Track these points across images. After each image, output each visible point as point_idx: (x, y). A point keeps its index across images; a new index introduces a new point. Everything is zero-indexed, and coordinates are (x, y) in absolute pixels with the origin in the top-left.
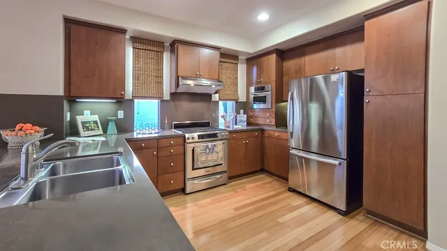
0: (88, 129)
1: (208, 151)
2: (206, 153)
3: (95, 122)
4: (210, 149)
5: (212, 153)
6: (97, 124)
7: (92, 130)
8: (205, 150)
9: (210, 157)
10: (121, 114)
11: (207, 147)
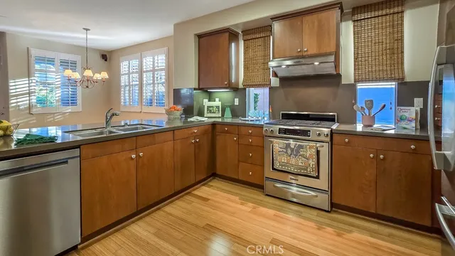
0: (210, 112)
1: (289, 151)
2: (286, 152)
3: (218, 107)
4: (292, 150)
5: (296, 155)
6: (219, 109)
7: (213, 113)
8: (286, 148)
9: (293, 161)
10: (237, 102)
11: (288, 145)
